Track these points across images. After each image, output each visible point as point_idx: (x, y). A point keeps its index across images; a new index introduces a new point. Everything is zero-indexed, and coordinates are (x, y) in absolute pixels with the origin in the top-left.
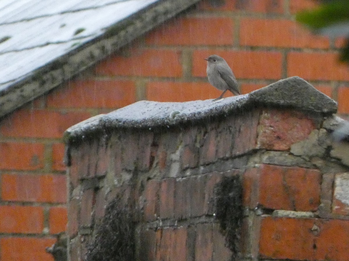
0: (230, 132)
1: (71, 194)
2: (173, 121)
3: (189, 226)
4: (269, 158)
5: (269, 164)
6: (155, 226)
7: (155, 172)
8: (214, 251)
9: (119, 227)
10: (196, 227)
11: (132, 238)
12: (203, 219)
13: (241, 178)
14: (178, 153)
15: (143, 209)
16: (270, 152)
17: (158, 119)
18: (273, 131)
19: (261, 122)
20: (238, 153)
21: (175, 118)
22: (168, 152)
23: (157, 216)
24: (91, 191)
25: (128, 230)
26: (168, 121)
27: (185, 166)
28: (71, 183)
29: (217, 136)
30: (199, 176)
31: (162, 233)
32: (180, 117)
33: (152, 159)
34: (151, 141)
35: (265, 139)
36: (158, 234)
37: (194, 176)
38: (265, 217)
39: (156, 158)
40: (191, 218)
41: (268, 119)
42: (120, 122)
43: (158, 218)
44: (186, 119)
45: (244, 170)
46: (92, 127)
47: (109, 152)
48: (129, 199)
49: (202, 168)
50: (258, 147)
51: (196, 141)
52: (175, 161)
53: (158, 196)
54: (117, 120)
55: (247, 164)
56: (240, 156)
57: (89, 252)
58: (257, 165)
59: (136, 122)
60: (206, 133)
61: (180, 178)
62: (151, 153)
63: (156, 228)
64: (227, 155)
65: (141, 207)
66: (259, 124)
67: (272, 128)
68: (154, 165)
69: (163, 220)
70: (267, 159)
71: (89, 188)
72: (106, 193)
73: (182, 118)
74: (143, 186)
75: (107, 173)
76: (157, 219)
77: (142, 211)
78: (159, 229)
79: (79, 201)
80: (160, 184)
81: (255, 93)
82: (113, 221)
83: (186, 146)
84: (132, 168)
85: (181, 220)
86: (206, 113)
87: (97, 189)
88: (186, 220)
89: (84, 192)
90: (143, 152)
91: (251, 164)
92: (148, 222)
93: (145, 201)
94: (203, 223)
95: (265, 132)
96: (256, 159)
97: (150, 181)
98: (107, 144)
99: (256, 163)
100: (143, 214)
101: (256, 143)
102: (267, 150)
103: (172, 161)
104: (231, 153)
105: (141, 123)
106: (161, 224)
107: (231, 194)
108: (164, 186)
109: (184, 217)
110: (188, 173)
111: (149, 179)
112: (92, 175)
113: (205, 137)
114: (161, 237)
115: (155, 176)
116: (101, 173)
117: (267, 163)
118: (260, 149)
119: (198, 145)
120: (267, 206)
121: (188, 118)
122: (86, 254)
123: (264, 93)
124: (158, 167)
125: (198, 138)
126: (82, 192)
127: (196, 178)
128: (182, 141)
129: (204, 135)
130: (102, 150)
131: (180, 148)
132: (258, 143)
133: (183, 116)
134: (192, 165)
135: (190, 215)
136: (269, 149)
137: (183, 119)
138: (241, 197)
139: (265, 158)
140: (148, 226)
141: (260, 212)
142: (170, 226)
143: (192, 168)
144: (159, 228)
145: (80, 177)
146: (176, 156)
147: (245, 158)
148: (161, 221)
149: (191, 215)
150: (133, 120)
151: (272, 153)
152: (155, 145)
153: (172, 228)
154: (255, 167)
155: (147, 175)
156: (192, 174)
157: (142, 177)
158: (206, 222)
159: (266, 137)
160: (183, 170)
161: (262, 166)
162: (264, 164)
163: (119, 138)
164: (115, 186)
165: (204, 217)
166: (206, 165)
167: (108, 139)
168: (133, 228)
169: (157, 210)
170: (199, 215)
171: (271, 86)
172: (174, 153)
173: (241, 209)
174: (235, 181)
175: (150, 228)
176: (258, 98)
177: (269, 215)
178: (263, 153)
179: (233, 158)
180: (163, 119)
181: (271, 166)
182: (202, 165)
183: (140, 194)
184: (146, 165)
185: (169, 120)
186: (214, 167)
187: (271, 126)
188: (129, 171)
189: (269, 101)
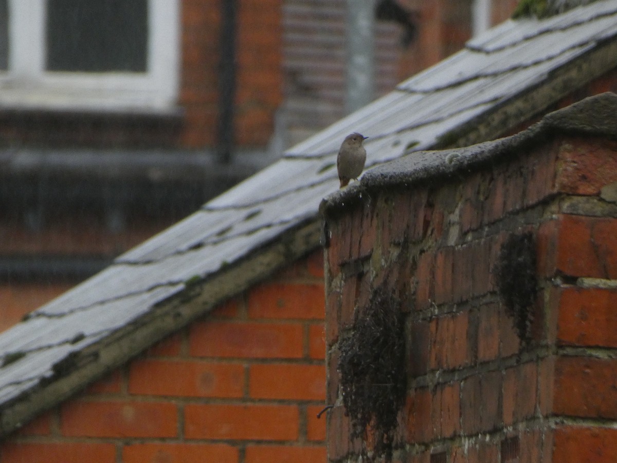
0: (521, 174)
1: (330, 285)
2: (449, 168)
3: (471, 311)
4: (572, 206)
5: (572, 214)
6: (430, 315)
7: (430, 242)
8: (501, 341)
9: (384, 320)
10: (479, 310)
11: (401, 334)
12: (488, 298)
13: (534, 236)
14: (457, 211)
15: (415, 293)
16: (573, 197)
17: (432, 168)
18: (576, 169)
19: (560, 156)
20: (531, 202)
21: (453, 163)
22: (446, 213)
23: (431, 302)
24: (354, 279)
25: (396, 324)
26: (444, 168)
27: (466, 229)
28: (330, 271)
29: (505, 183)
30: (483, 240)
31: (437, 324)
32: (458, 161)
33: (427, 224)
34: (424, 201)
35: (565, 180)
36: (433, 325)
37: (477, 241)
38: (566, 288)
39: (431, 223)
40: (472, 299)
41: (569, 151)
42: (386, 177)
43: (433, 303)
44: (466, 162)
45: (538, 224)
46: (353, 190)
47: (375, 222)
48: (397, 281)
49: (486, 229)
50: (555, 191)
51: (478, 193)
52: (454, 224)
53: (433, 273)
54: (382, 175)
55: (542, 216)
56: (533, 207)
57: (344, 354)
58: (554, 216)
59: (405, 175)
60: (492, 179)
61: (460, 246)
62: (425, 216)
63: (431, 318)
64: (518, 207)
65: (413, 290)
66: (557, 158)
67: (576, 165)
68: (429, 232)
69: (439, 306)
70: (568, 207)
71: (351, 276)
72: (372, 279)
73: (461, 161)
74: (415, 263)
75: (372, 250)
76: (432, 305)
77: (413, 297)
78: (434, 319)
79: (339, 294)
80: (436, 257)
81: (551, 117)
82: (374, 312)
83: (466, 200)
84: (402, 240)
85: (462, 304)
86: (490, 151)
87: (361, 276)
88: (467, 301)
89: (345, 281)
90: (416, 216)
91: (547, 215)
92: (421, 311)
93: (417, 283)
94: (487, 304)
95: (565, 170)
96: (554, 208)
97: (423, 254)
98: (372, 212)
99: (553, 213)
100: (415, 300)
101: (554, 186)
102: (568, 195)
103: (450, 224)
104: (523, 202)
105: (410, 176)
106: (436, 311)
107: (520, 259)
108: (440, 259)
109: (464, 299)
110: (469, 238)
111: (422, 251)
112: (355, 257)
113: (491, 186)
114: (437, 329)
115: (430, 247)
116: (365, 252)
117: (568, 212)
118: (559, 194)
119: (482, 198)
120: (569, 273)
121: (468, 161)
122: (340, 357)
123: (563, 116)
124: (433, 235)
125: (482, 188)
126: (343, 282)
127: (479, 244)
128: (462, 196)
129: (489, 184)
130: (366, 223)
131: (460, 205)
132: (557, 185)
133: (462, 159)
134: (474, 226)
135: (471, 295)
136: (571, 193)
137: (462, 163)
138: (535, 262)
139: (566, 205)
140: (421, 316)
141: (558, 281)
142: (448, 313)
143: (474, 231)
144: (434, 317)
145: (340, 261)
146: (454, 217)
147: (540, 208)
148: (436, 307)
149: (473, 295)
150: (401, 173)
151: (576, 199)
152: (430, 205)
153: (449, 316)
154: (552, 219)
155: (419, 247)
156: (474, 238)
157: (414, 251)
158: (491, 303)
159: (568, 176)
160: (464, 234)
161: (561, 217)
162: (564, 213)
163: (386, 201)
164: (382, 268)
165: (489, 295)
166: (492, 224)
167: (374, 205)
168: (402, 321)
169: (432, 294)
170: (482, 294)
171: (574, 107)
172: (452, 212)
173: (534, 279)
174: (526, 240)
175: (424, 319)
176: (555, 123)
177: (571, 286)
178: (563, 199)
179: (525, 209)
180: (438, 166)
181: (574, 216)
182: (486, 225)
183: (412, 274)
184: (418, 234)
185: (445, 166)
186: (501, 226)
187: (574, 162)
188: (397, 245)
189: (571, 126)
